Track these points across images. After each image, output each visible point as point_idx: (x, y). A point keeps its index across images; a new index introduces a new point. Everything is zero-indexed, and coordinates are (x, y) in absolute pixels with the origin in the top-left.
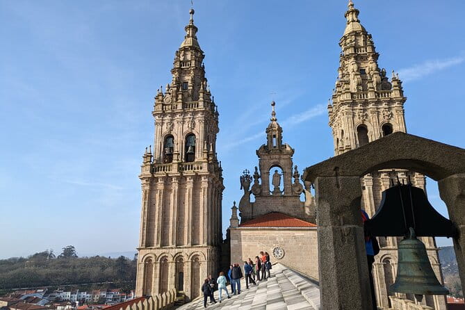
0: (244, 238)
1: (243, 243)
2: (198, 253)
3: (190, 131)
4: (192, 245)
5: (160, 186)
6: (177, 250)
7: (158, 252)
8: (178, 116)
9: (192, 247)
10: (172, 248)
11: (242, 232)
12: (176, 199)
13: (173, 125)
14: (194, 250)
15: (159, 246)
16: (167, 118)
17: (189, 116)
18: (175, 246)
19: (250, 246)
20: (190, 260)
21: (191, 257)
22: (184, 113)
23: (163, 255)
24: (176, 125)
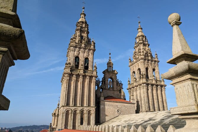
0: (106, 105)
1: (106, 107)
2: (91, 110)
3: (87, 57)
4: (88, 106)
5: (74, 78)
6: (82, 108)
7: (73, 108)
8: (82, 49)
9: (88, 107)
10: (79, 107)
11: (105, 102)
12: (82, 85)
13: (80, 53)
14: (89, 108)
15: (73, 105)
16: (77, 49)
17: (87, 50)
18: (80, 106)
19: (108, 108)
20: (87, 112)
21: (88, 111)
22: (85, 49)
23: (75, 110)
24: (81, 53)
